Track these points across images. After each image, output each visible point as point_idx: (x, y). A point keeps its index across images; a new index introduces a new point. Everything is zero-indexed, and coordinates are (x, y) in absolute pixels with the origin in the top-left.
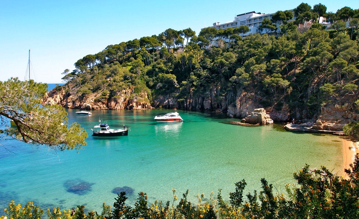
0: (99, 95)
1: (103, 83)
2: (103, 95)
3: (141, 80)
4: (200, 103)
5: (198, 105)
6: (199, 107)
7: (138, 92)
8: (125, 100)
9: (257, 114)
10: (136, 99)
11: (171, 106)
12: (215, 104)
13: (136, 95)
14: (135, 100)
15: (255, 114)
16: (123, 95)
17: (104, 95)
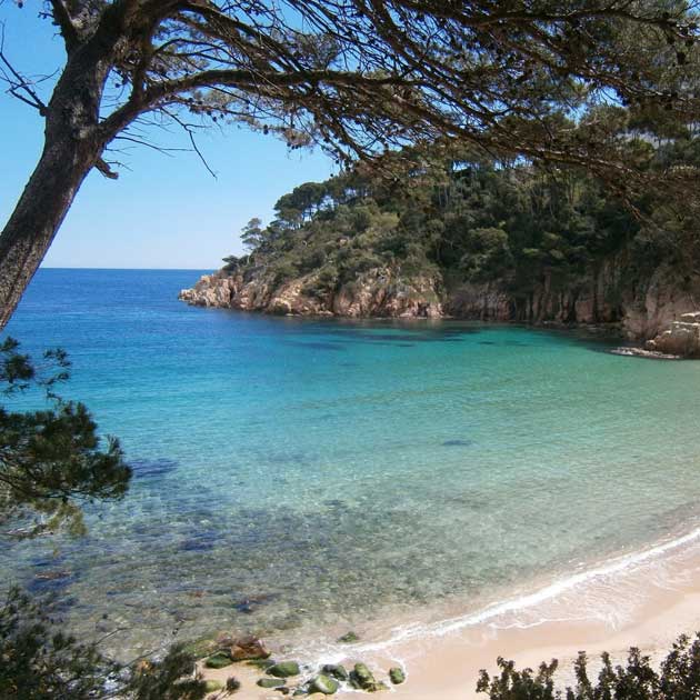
0: (313, 278)
1: (329, 250)
2: (322, 279)
3: (423, 244)
4: (565, 305)
5: (560, 312)
6: (562, 317)
7: (409, 275)
8: (375, 293)
9: (688, 327)
10: (403, 290)
11: (490, 313)
12: (605, 309)
13: (405, 282)
14: (400, 294)
15: (682, 326)
16: (371, 281)
17: (326, 278)
